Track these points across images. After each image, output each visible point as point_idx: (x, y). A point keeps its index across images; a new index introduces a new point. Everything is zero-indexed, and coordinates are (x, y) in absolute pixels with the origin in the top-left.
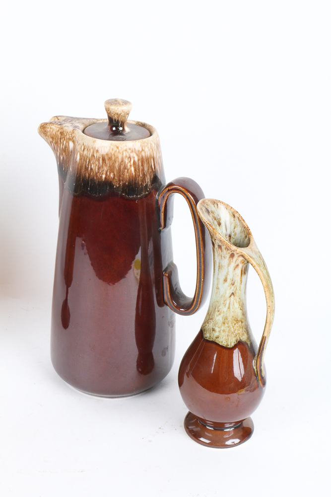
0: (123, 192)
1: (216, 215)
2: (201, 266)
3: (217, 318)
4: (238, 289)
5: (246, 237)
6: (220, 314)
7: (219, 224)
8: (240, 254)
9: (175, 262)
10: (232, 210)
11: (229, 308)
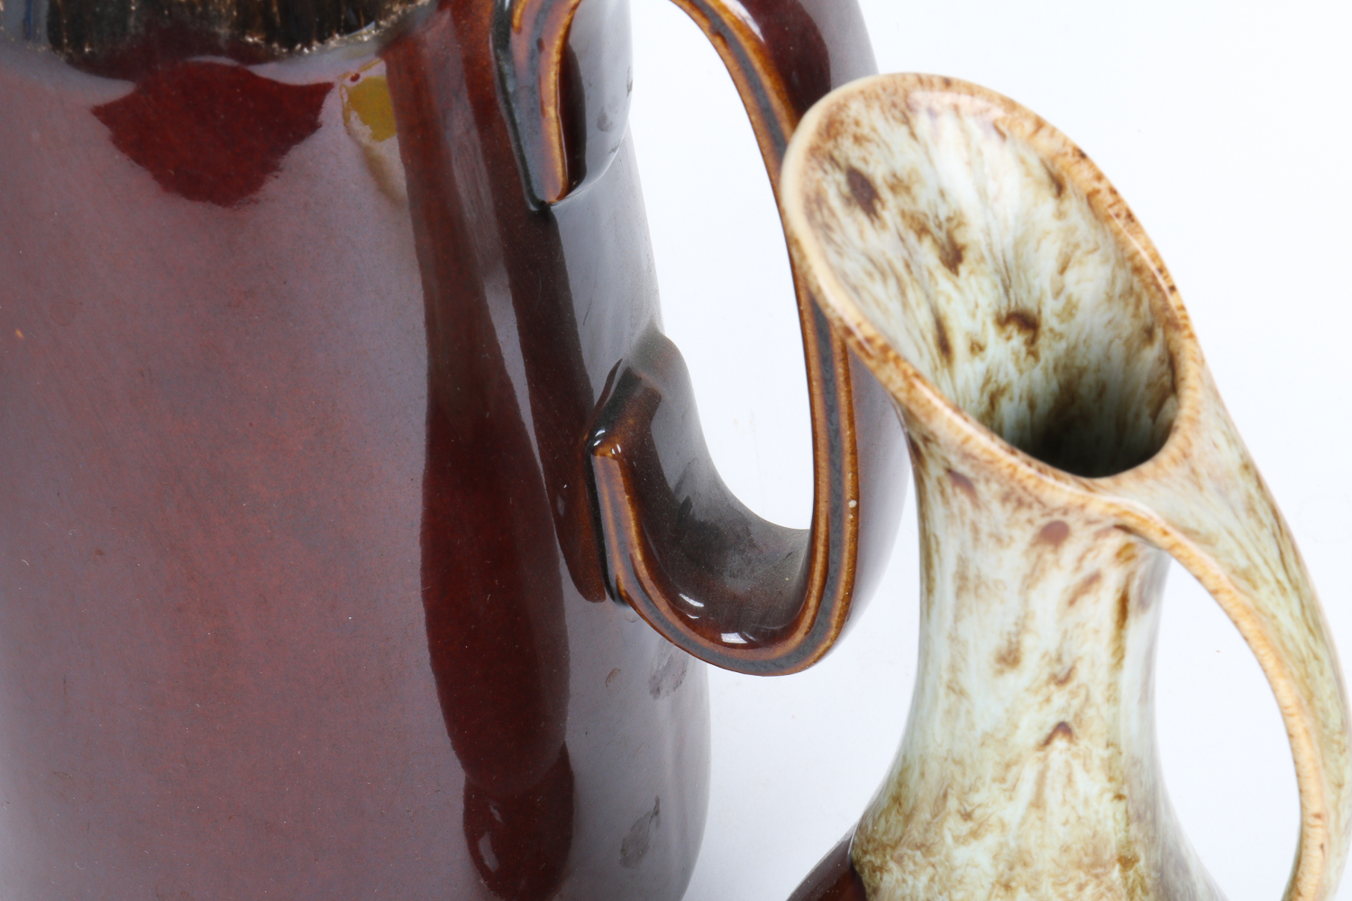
1: (924, 200)
2: (834, 434)
3: (961, 854)
4: (1098, 695)
5: (1149, 334)
6: (975, 834)
7: (953, 257)
9: (672, 329)
10: (1043, 140)
11: (1038, 803)
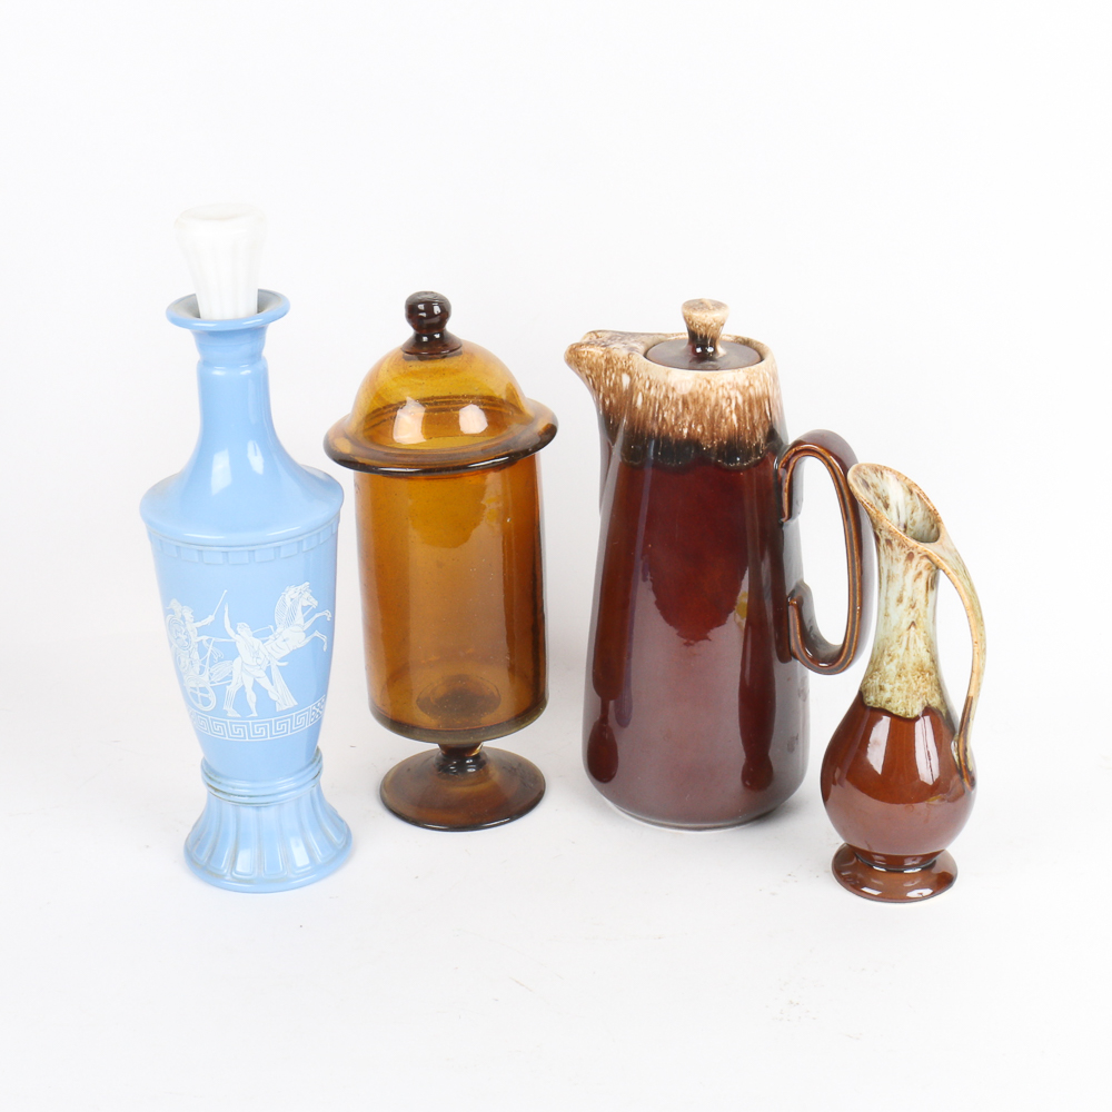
0: (718, 457)
1: (880, 491)
2: (854, 585)
3: (888, 668)
4: (922, 615)
5: (933, 526)
6: (891, 660)
7: (887, 506)
8: (924, 553)
9: (807, 581)
10: (907, 481)
11: (907, 649)
